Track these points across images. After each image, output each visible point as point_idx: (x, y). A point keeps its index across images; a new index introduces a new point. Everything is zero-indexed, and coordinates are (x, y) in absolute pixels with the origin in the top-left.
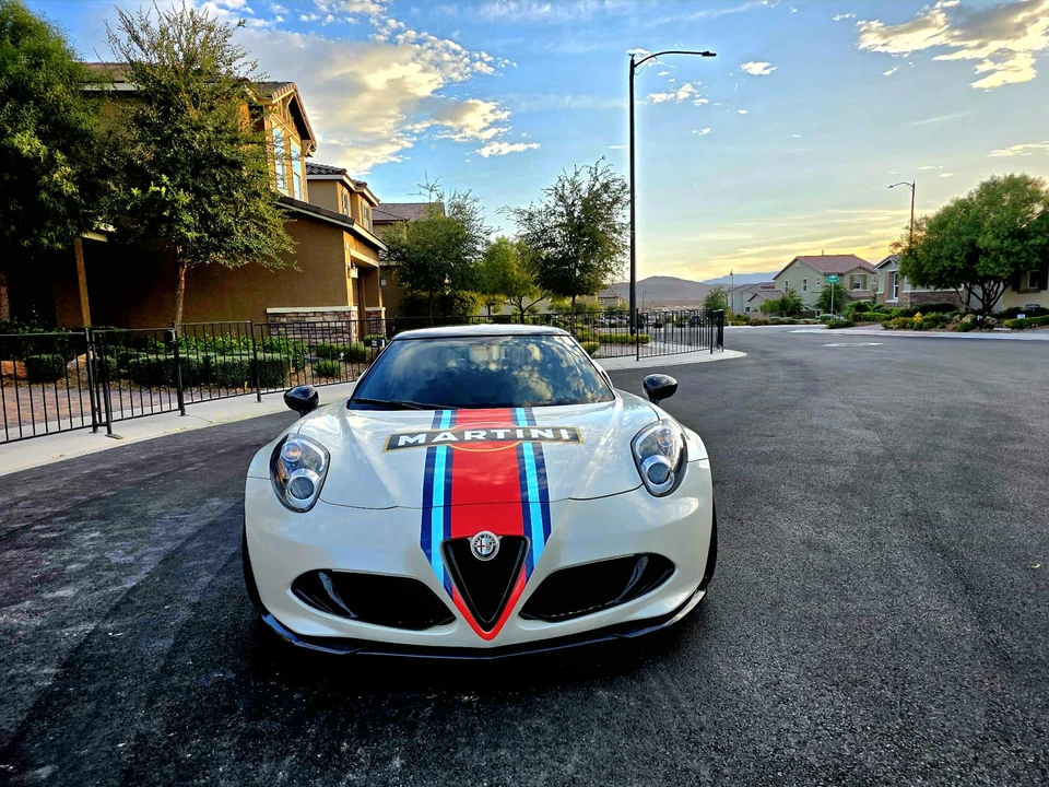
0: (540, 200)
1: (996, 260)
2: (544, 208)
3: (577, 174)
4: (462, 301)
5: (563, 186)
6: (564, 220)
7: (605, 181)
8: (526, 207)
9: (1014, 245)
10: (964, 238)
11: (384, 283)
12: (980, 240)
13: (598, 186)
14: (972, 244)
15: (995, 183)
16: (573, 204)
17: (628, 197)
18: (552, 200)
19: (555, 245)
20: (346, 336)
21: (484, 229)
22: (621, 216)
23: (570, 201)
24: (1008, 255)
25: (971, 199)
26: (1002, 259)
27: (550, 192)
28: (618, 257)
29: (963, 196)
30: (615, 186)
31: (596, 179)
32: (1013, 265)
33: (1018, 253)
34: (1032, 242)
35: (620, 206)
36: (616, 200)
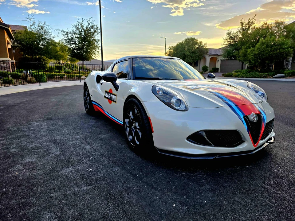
0: (71, 29)
1: (189, 58)
2: (72, 31)
3: (83, 21)
4: (44, 60)
5: (79, 25)
6: (78, 36)
7: (92, 25)
8: (66, 30)
9: (193, 55)
10: (182, 52)
11: (14, 52)
12: (186, 53)
13: (89, 26)
14: (184, 54)
15: (188, 39)
16: (81, 31)
17: (100, 31)
18: (75, 29)
19: (76, 44)
20: (8, 69)
21: (52, 36)
22: (97, 36)
23: (80, 30)
24: (192, 57)
25: (183, 43)
26: (190, 58)
27: (74, 26)
28: (97, 50)
29: (181, 42)
30: (95, 27)
31: (89, 24)
32: (193, 60)
33: (194, 57)
34: (196, 54)
35: (97, 33)
36: (95, 31)
